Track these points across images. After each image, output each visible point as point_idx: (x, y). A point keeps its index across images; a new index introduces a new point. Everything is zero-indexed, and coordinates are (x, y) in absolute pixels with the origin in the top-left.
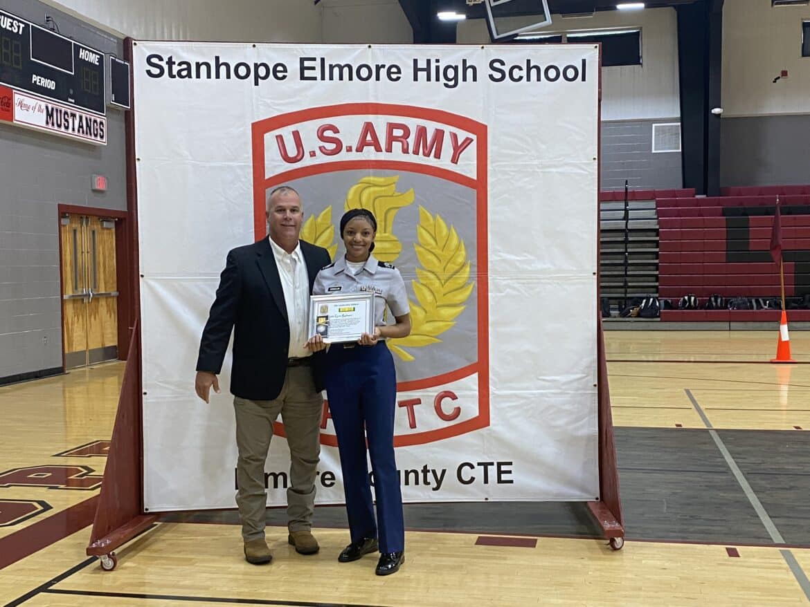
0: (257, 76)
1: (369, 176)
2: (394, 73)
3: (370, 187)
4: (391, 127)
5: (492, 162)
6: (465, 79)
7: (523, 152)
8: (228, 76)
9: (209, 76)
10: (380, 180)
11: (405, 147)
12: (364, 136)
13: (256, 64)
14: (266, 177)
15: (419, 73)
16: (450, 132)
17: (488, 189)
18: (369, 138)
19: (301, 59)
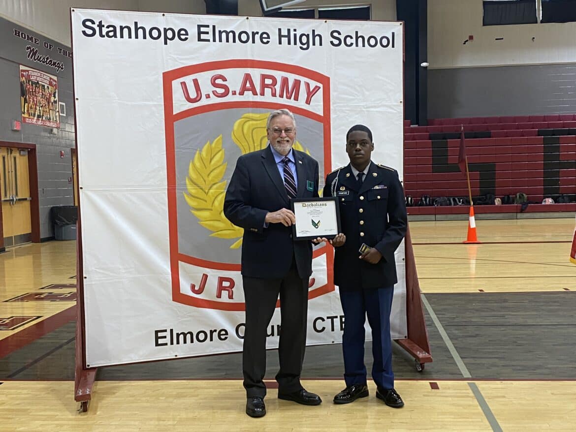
0: (166, 38)
1: (249, 112)
2: (265, 38)
3: (248, 121)
4: (264, 77)
5: (334, 104)
6: (314, 44)
7: (354, 96)
8: (145, 37)
9: (130, 37)
10: (256, 116)
11: (274, 92)
12: (245, 84)
13: (165, 29)
14: (174, 113)
15: (283, 38)
16: (305, 82)
17: (331, 122)
18: (248, 85)
19: (198, 26)
